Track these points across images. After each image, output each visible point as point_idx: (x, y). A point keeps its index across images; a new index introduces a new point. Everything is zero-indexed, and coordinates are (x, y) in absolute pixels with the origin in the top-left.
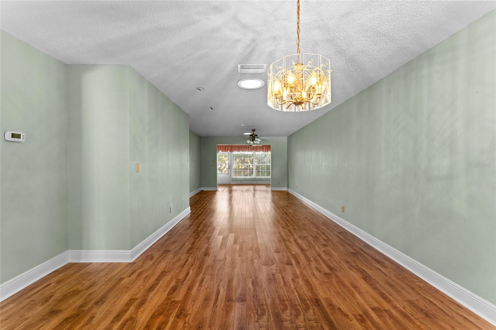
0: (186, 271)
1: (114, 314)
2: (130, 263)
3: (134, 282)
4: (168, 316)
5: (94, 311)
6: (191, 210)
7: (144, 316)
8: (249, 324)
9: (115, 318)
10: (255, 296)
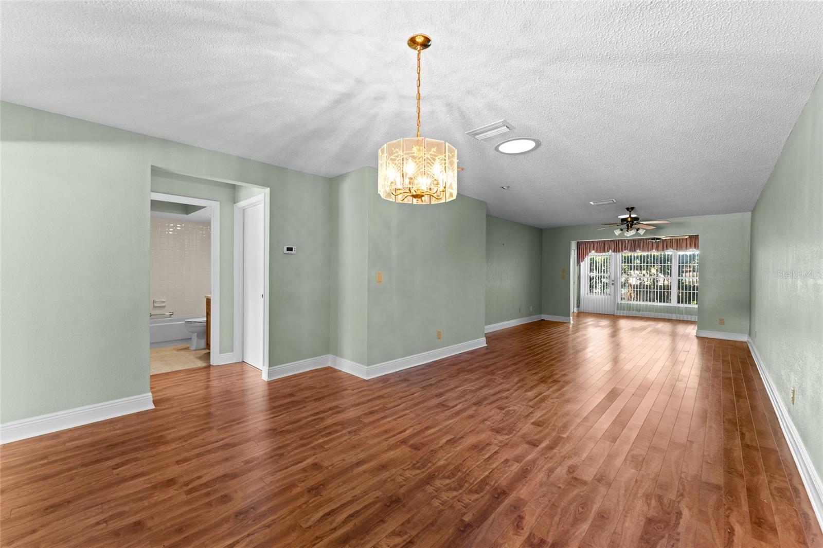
0: (400, 403)
1: (317, 411)
2: (365, 380)
3: (352, 395)
4: (344, 428)
5: (309, 404)
6: (487, 343)
7: (331, 421)
8: (394, 467)
9: (315, 413)
10: (434, 452)
